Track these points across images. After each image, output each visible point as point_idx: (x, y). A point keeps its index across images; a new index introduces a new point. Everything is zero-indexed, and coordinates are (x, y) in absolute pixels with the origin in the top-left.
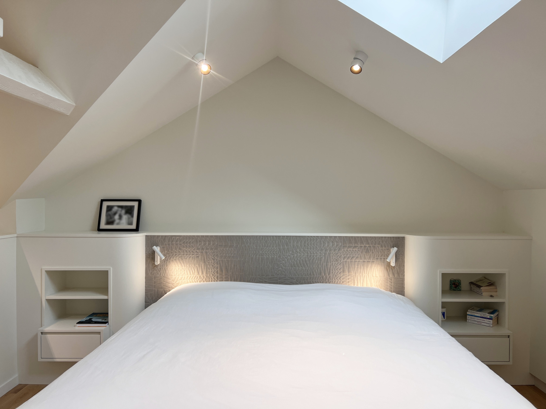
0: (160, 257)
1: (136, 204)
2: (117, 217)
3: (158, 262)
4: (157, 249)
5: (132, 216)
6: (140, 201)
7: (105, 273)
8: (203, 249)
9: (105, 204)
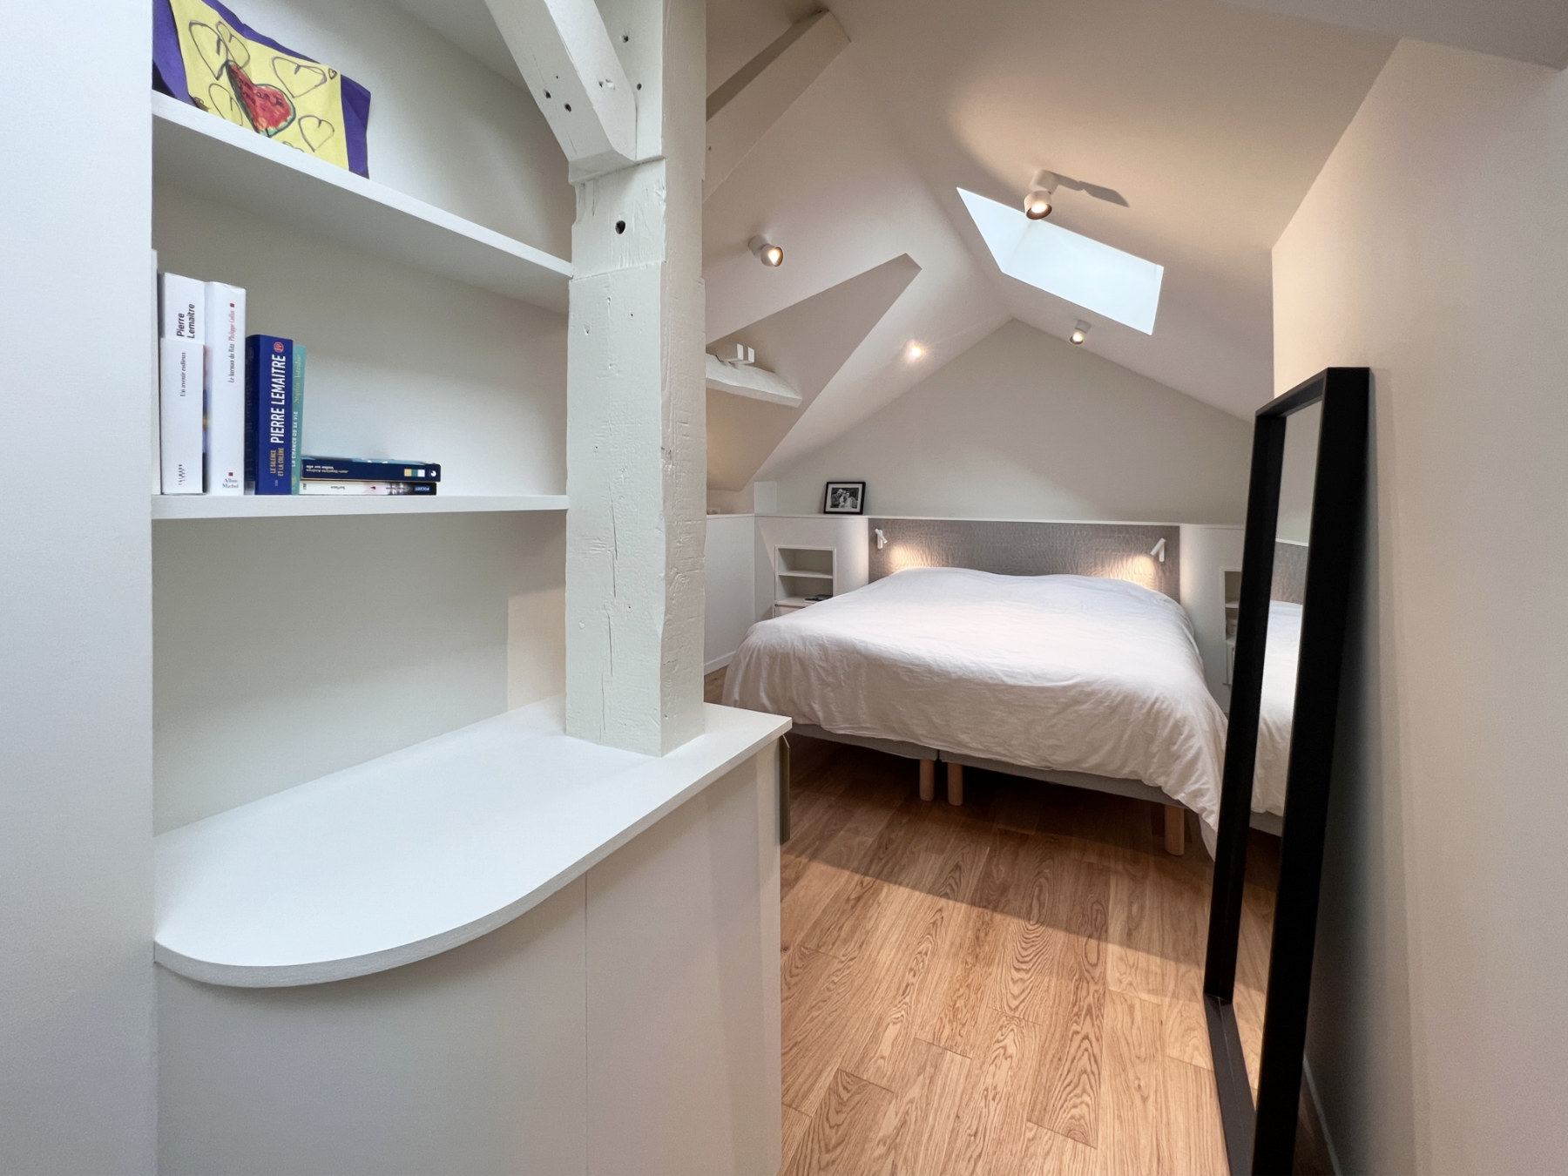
0: (882, 542)
1: (860, 486)
2: (842, 499)
3: (881, 546)
4: (880, 532)
5: (857, 500)
6: (864, 484)
7: (830, 553)
8: (927, 534)
9: (831, 487)
